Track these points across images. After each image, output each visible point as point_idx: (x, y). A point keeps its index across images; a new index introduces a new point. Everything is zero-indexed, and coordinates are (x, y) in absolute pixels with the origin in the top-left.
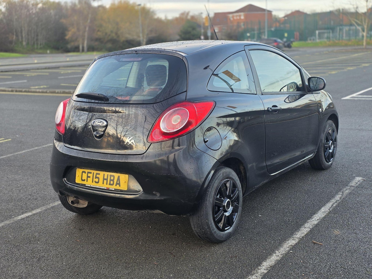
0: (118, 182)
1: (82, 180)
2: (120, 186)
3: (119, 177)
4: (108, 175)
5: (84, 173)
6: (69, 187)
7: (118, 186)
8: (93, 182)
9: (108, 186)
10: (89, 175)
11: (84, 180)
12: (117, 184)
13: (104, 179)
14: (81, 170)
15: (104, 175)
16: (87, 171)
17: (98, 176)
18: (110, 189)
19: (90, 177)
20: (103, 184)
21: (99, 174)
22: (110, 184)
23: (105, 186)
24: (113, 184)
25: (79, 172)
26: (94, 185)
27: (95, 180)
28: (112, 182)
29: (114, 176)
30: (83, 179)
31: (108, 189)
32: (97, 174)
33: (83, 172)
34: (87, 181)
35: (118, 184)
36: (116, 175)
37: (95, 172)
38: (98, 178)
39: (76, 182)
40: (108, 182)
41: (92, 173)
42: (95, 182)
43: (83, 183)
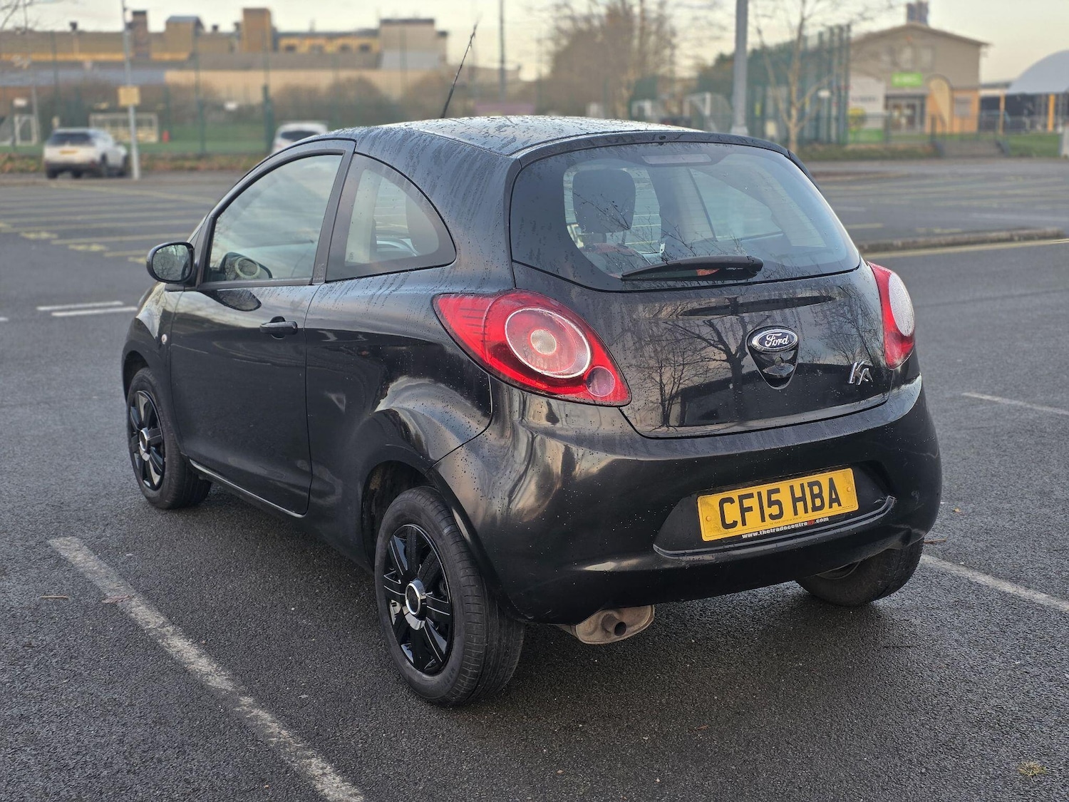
0: (834, 497)
1: (726, 526)
2: (840, 505)
3: (831, 480)
4: (802, 486)
5: (726, 505)
6: (687, 562)
7: (835, 505)
8: (763, 520)
9: (813, 516)
10: (747, 503)
11: (734, 524)
12: (832, 501)
13: (795, 500)
14: (714, 499)
15: (792, 487)
16: (735, 494)
17: (774, 497)
18: (817, 522)
19: (750, 509)
20: (796, 513)
21: (777, 491)
22: (815, 509)
23: (803, 518)
24: (821, 508)
25: (708, 507)
26: (770, 526)
27: (767, 511)
28: (818, 502)
29: (818, 484)
30: (728, 521)
31: (813, 525)
32: (770, 492)
33: (722, 502)
34: (744, 523)
35: (835, 500)
36: (823, 478)
37: (763, 489)
38: (778, 503)
39: (705, 538)
40: (810, 505)
41: (756, 495)
42: (772, 517)
43: (732, 533)
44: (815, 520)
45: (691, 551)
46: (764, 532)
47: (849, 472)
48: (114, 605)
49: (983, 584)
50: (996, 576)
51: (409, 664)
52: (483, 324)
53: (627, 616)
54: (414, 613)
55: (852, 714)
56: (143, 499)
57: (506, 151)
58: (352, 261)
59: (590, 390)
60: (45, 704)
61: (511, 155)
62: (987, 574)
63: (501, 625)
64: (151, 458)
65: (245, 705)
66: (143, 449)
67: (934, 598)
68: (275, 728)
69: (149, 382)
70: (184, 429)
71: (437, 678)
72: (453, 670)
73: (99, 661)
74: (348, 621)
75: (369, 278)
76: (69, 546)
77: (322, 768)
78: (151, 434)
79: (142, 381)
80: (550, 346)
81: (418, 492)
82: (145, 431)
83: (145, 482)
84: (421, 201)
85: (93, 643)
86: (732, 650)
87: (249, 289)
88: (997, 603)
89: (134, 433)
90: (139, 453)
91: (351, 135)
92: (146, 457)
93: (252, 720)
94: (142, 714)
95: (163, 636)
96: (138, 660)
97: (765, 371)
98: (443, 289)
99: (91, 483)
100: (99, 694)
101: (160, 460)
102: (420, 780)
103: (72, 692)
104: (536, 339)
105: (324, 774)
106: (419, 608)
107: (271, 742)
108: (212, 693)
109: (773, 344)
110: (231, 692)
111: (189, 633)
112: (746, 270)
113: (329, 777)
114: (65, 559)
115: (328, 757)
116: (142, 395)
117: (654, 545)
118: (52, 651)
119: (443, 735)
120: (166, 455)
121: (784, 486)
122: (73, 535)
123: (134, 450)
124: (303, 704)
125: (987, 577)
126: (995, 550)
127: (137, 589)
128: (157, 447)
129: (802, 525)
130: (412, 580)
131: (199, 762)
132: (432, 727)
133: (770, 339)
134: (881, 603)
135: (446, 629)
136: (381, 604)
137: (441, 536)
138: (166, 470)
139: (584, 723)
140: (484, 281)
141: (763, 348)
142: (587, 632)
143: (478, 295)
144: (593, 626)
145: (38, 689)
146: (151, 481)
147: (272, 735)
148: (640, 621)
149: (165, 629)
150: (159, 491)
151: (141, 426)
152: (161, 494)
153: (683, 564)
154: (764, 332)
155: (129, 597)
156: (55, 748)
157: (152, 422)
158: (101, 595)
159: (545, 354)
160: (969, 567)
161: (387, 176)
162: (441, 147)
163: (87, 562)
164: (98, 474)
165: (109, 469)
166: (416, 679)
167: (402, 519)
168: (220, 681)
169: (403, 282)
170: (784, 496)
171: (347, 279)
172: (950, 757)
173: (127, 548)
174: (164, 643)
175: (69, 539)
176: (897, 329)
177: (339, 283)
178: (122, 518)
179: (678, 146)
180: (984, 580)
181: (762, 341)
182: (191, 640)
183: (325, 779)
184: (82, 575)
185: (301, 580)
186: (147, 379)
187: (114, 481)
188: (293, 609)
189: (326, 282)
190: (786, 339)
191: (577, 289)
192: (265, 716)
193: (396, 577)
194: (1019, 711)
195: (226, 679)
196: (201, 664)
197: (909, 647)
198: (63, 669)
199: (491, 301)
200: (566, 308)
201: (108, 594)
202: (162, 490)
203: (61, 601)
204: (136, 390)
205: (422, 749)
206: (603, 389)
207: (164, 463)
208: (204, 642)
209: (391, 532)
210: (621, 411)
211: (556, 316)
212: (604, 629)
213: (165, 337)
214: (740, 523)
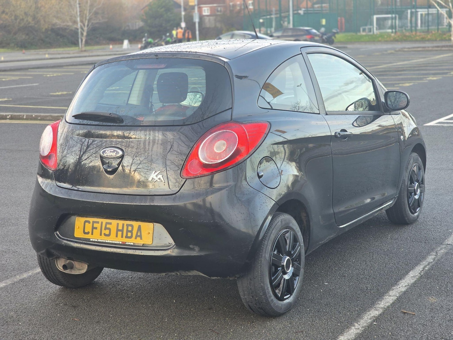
0: (139, 234)
1: (85, 233)
2: (141, 239)
3: (139, 227)
4: (123, 225)
5: (87, 224)
6: (64, 243)
7: (138, 238)
8: (101, 235)
9: (124, 240)
10: (95, 225)
11: (88, 233)
12: (137, 236)
13: (118, 230)
14: (83, 220)
15: (118, 224)
16: (91, 220)
18: (127, 243)
19: (96, 228)
20: (117, 236)
21: (110, 224)
22: (127, 237)
23: (120, 240)
24: (131, 237)
25: (79, 222)
26: (103, 238)
27: (103, 232)
28: (129, 234)
29: (132, 226)
30: (86, 231)
31: (124, 244)
32: (107, 223)
33: (86, 222)
34: (92, 234)
35: (139, 236)
36: (136, 224)
37: (105, 221)
38: (109, 229)
39: (76, 236)
40: (125, 235)
41: (100, 223)
42: (105, 235)
43: (86, 236)
44: (126, 243)
46: (100, 241)
47: (152, 225)
121: (114, 222)
170: (113, 227)
214: (90, 233)
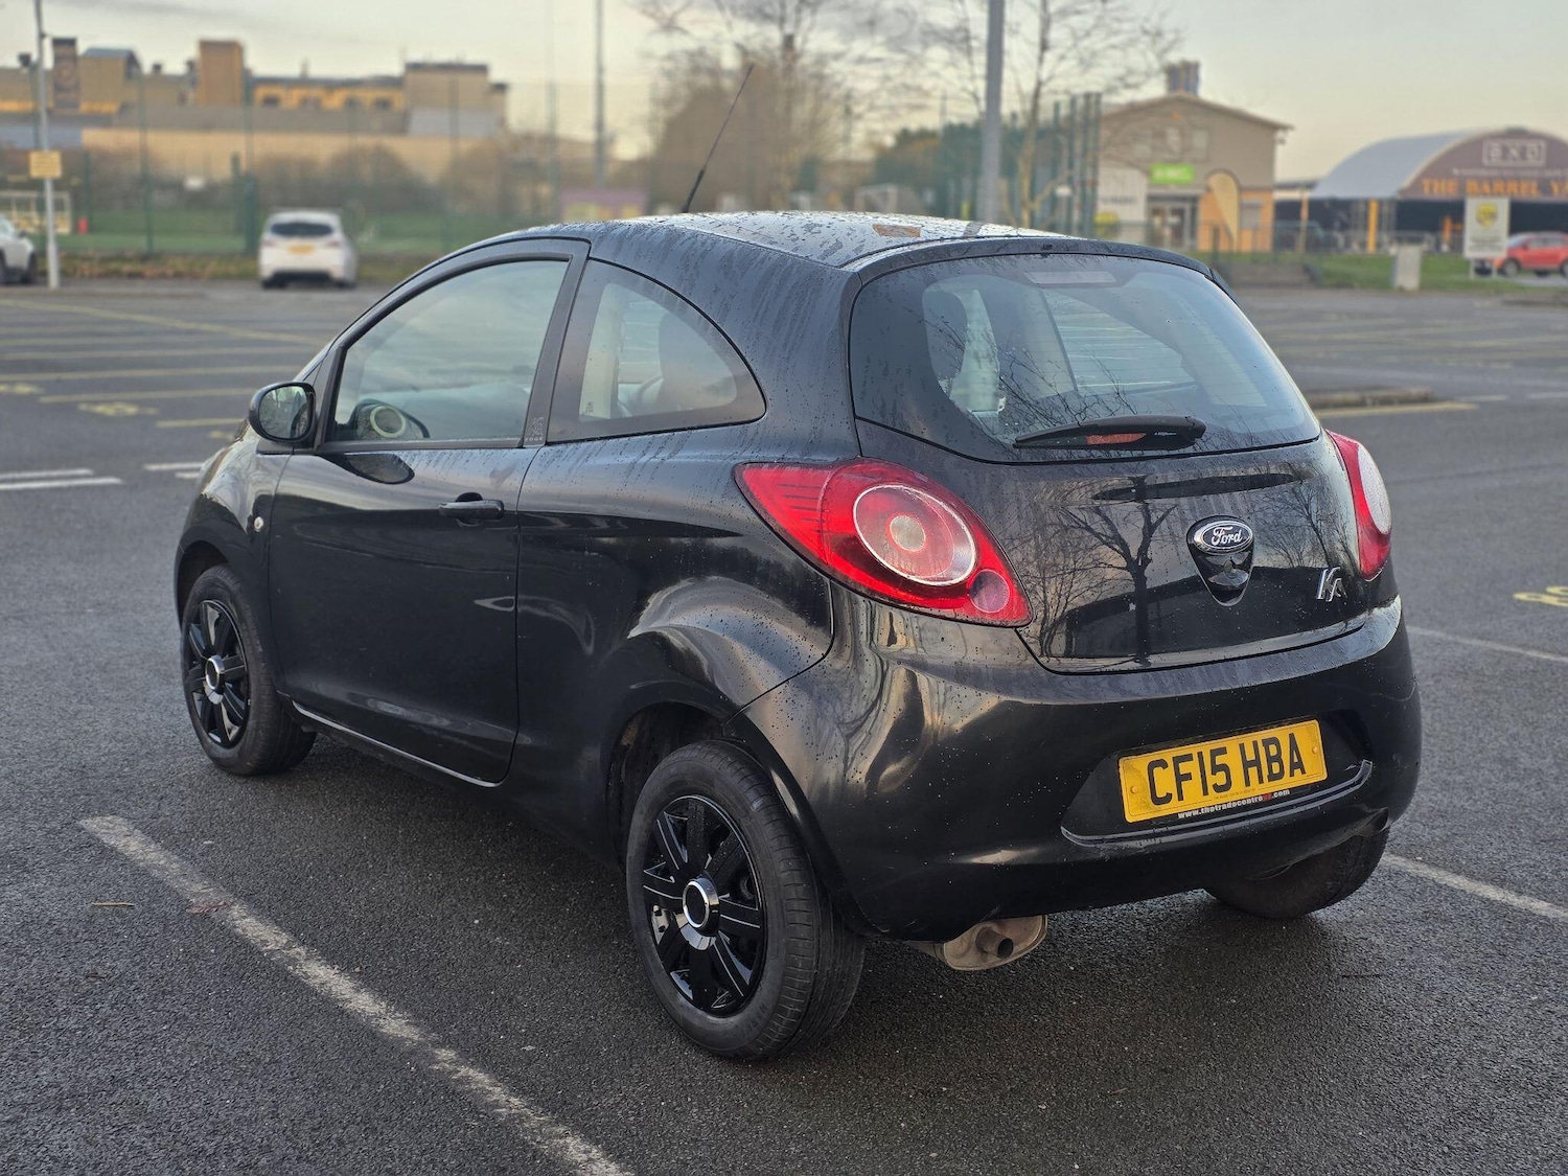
0: (1296, 760)
1: (1157, 801)
2: (1303, 772)
3: (1292, 737)
4: (1255, 744)
5: (1157, 771)
7: (1297, 772)
8: (1206, 793)
9: (1270, 787)
10: (1184, 768)
11: (1168, 798)
12: (1294, 766)
13: (1247, 765)
14: (1141, 762)
15: (1242, 747)
16: (1168, 755)
17: (1220, 760)
19: (1188, 777)
20: (1248, 783)
21: (1223, 751)
22: (1273, 777)
23: (1259, 790)
24: (1280, 776)
25: (1133, 773)
26: (1214, 801)
27: (1211, 780)
28: (1276, 768)
29: (1275, 741)
30: (1160, 794)
31: (1270, 800)
32: (1214, 753)
33: (1152, 766)
34: (1181, 798)
35: (1298, 765)
36: (1281, 733)
37: (1206, 748)
38: (1225, 768)
39: (1130, 819)
40: (1265, 773)
41: (1195, 757)
42: (1218, 789)
43: (1165, 810)
44: (1273, 794)
45: (1111, 836)
46: (1207, 810)
47: (1314, 725)
48: (205, 916)
49: (1456, 887)
50: (1471, 876)
51: (682, 999)
52: (819, 507)
53: (1011, 929)
54: (697, 926)
55: (1324, 1070)
56: (206, 760)
57: (833, 260)
58: (591, 414)
59: (976, 603)
60: (144, 1061)
61: (842, 266)
62: (1458, 874)
63: (836, 942)
64: (224, 701)
65: (445, 1062)
66: (209, 687)
67: (1394, 907)
68: (498, 1093)
69: (226, 588)
70: (284, 655)
71: (733, 1020)
72: (763, 1008)
73: (207, 998)
74: (563, 939)
75: (621, 440)
76: (113, 829)
77: (585, 1152)
78: (226, 665)
79: (213, 585)
80: (917, 540)
81: (706, 749)
82: (216, 660)
83: (211, 735)
84: (706, 329)
85: (190, 971)
86: (1130, 981)
87: (396, 453)
88: (1482, 914)
89: (194, 662)
90: (203, 692)
91: (581, 233)
92: (215, 699)
93: (462, 1083)
94: (295, 1075)
95: (293, 961)
96: (265, 996)
97: (1212, 580)
98: (748, 455)
99: (119, 737)
100: (222, 1046)
101: (242, 705)
102: (733, 1168)
103: (180, 1043)
104: (899, 528)
105: (590, 1160)
106: (707, 917)
107: (500, 1115)
108: (392, 1044)
109: (1222, 541)
110: (420, 1043)
111: (331, 957)
112: (1181, 436)
113: (600, 1165)
114: (113, 849)
115: (589, 1135)
116: (213, 606)
117: (1062, 828)
118: (132, 984)
119: (749, 1103)
120: (252, 695)
121: (1231, 744)
122: (113, 813)
123: (193, 686)
124: (530, 1060)
125: (1459, 878)
126: (1461, 840)
127: (233, 890)
128: (235, 684)
129: (1254, 800)
130: (694, 877)
131: (399, 1143)
132: (730, 1093)
133: (1219, 534)
134: (1321, 914)
135: (751, 948)
136: (635, 912)
137: (747, 811)
138: (251, 718)
139: (947, 1085)
140: (812, 445)
141: (1210, 547)
142: (958, 953)
143: (805, 466)
144: (965, 945)
145: (127, 1039)
146: (222, 733)
147: (497, 1104)
148: (1026, 938)
149: (293, 951)
150: (238, 748)
151: (209, 652)
152: (240, 753)
153: (1102, 854)
154: (1209, 525)
155: (225, 904)
156: (178, 1125)
157: (228, 645)
158: (183, 904)
159: (913, 550)
160: (1433, 864)
161: (648, 294)
162: (731, 253)
163: (147, 853)
164: (127, 723)
165: (141, 717)
166: (696, 1022)
167: (678, 787)
168: (397, 1027)
169: (680, 446)
170: (1232, 759)
171: (583, 441)
172: (1478, 1132)
173: (202, 832)
174: (297, 972)
175: (109, 818)
176: (1373, 525)
177: (572, 446)
178: (182, 788)
179: (1070, 259)
180: (1455, 882)
181: (1208, 536)
182: (337, 967)
183: (594, 1167)
184: (145, 873)
185: (477, 879)
186: (223, 583)
187: (153, 734)
188: (476, 922)
189: (548, 444)
190: (1239, 535)
191: (954, 458)
192: (480, 1078)
193: (666, 872)
194: (1556, 1066)
195: (407, 1024)
196: (364, 1003)
197: (1378, 976)
198: (155, 1009)
199: (828, 475)
200: (938, 484)
201: (194, 900)
202: (241, 748)
203: (124, 910)
204: (199, 600)
205: (724, 1124)
206: (989, 602)
207: (247, 707)
208: (357, 970)
209: (658, 808)
210: (1018, 634)
211: (925, 497)
212: (981, 950)
213: (259, 522)
214: (1175, 796)
